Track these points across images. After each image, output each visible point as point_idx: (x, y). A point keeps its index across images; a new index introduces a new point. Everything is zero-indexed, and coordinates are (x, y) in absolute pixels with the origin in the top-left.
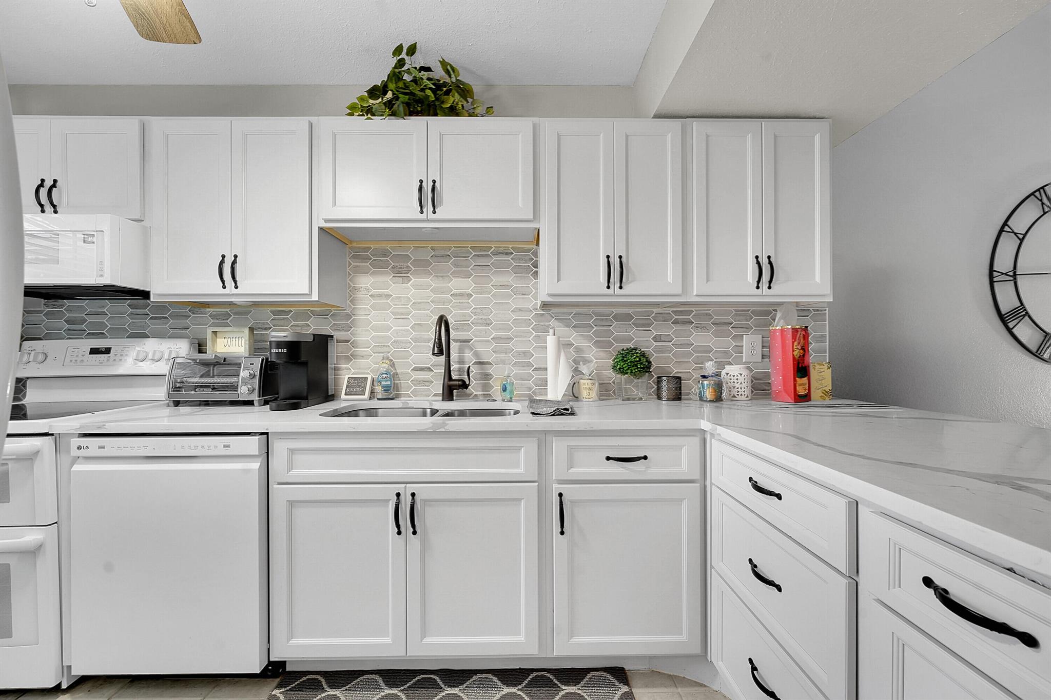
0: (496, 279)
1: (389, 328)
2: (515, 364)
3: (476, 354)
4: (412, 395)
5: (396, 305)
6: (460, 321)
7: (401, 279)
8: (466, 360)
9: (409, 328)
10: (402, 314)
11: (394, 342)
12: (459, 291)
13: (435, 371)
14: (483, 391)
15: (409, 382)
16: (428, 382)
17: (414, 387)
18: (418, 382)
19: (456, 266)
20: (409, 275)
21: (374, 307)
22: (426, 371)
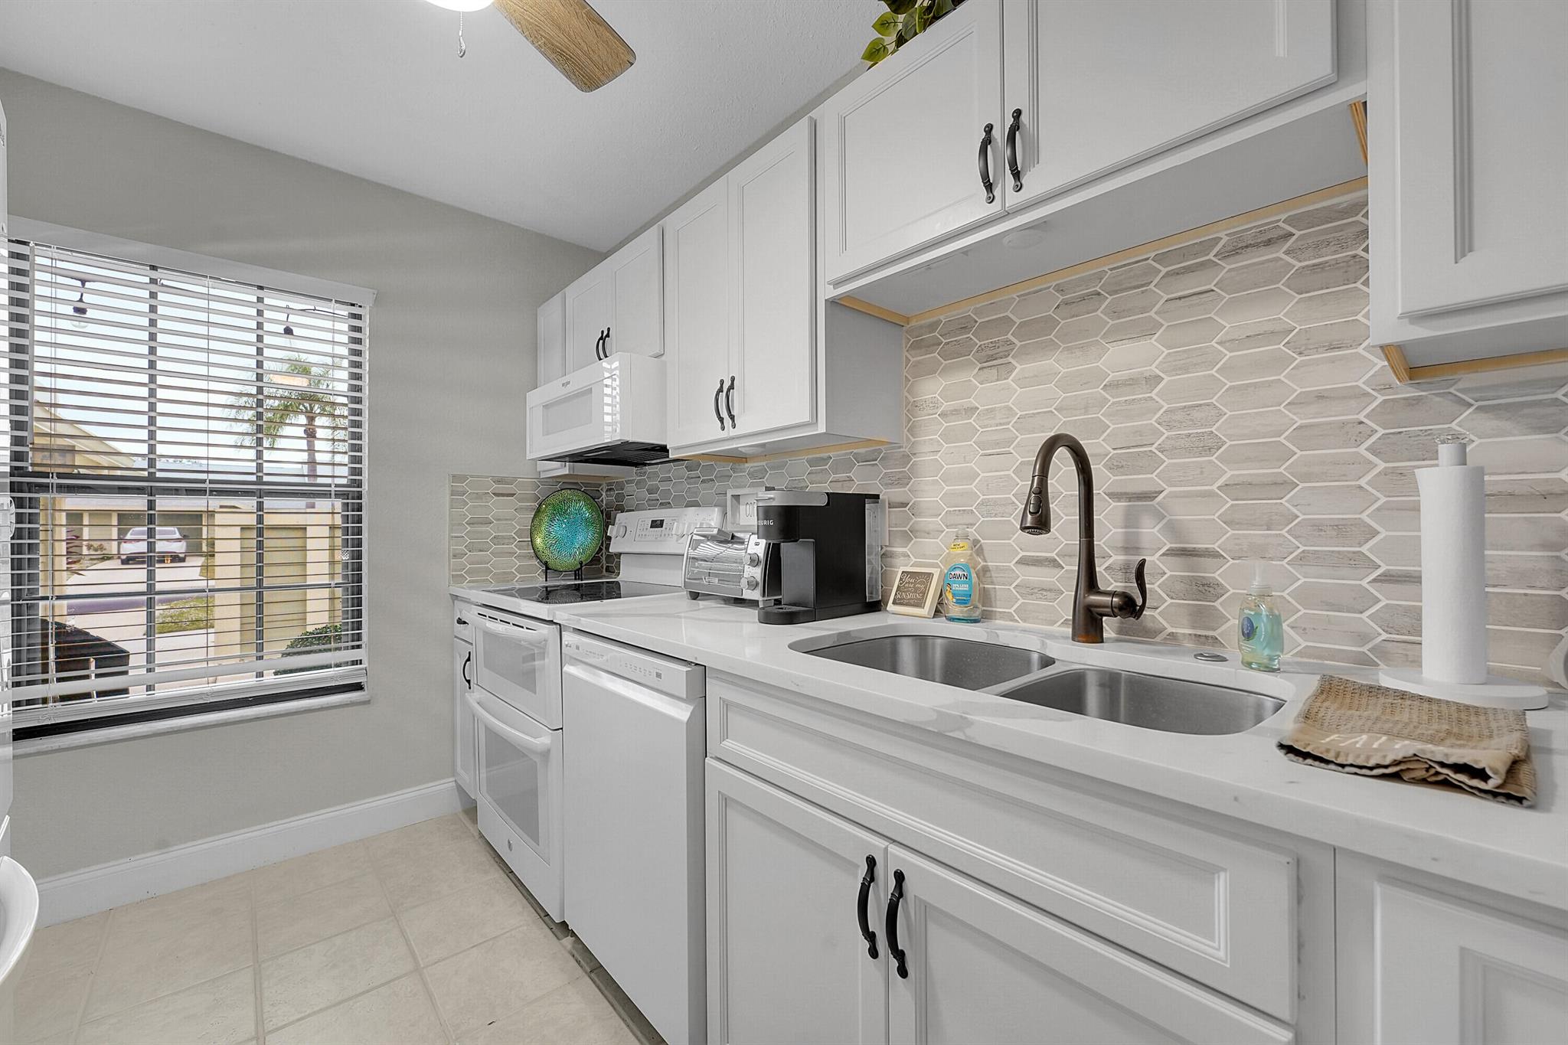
0: (1229, 324)
1: (972, 476)
2: (1302, 558)
3: (1173, 529)
4: (1017, 618)
5: (986, 426)
6: (1129, 448)
7: (994, 371)
8: (1145, 542)
9: (1010, 473)
10: (997, 444)
11: (982, 503)
12: (1124, 374)
13: (1066, 568)
14: (1194, 627)
15: (1011, 588)
16: (1050, 590)
17: (1021, 601)
18: (1028, 590)
19: (1115, 313)
20: (1010, 359)
21: (947, 436)
22: (1046, 566)
